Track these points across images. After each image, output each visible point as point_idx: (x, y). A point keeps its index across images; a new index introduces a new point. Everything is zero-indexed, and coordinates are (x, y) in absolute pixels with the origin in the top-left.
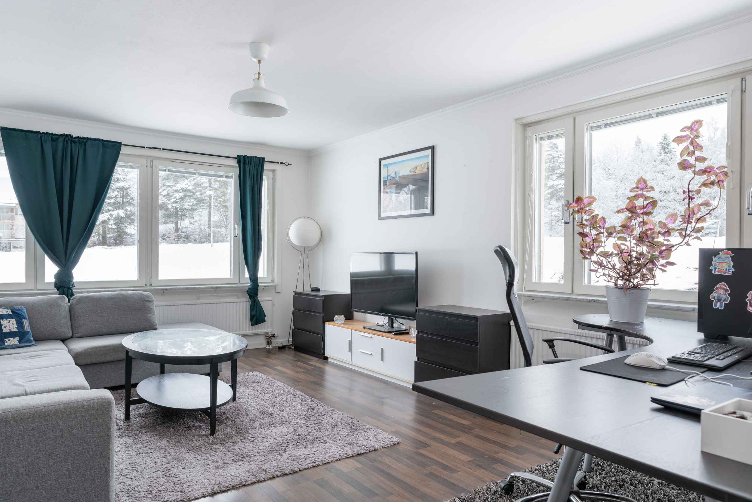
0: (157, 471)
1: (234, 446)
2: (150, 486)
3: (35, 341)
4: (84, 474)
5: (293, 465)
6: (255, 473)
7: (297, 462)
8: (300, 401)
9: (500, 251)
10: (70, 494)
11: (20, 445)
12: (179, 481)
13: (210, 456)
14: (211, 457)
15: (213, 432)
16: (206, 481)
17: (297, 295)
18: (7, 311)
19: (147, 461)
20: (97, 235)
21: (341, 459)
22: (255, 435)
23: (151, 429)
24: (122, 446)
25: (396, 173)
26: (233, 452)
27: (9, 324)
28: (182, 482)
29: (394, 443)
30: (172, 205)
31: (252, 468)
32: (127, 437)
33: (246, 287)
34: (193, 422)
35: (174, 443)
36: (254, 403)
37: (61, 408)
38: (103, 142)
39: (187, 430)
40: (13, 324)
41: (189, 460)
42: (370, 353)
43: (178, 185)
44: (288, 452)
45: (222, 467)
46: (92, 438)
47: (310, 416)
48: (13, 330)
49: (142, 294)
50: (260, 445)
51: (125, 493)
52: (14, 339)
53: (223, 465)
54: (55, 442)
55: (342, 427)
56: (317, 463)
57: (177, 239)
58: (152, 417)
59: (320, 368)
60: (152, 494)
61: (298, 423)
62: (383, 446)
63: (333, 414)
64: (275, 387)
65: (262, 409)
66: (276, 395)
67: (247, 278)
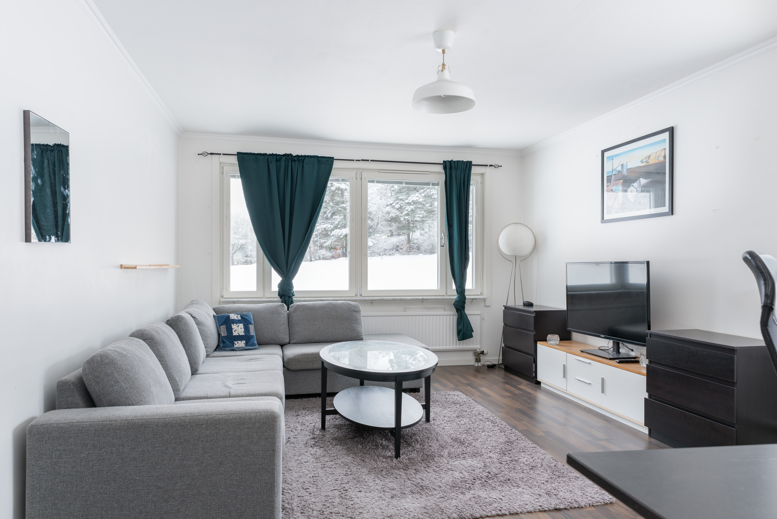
0: (335, 490)
1: (415, 474)
2: (324, 505)
3: (259, 345)
4: (251, 487)
5: (474, 509)
6: (430, 511)
7: (480, 506)
8: (499, 431)
9: (750, 258)
10: (238, 504)
11: (195, 450)
12: (352, 505)
13: (390, 482)
14: (390, 484)
15: (397, 456)
16: (378, 510)
17: (508, 310)
18: (237, 317)
19: (329, 477)
20: (342, 247)
21: (533, 511)
22: (440, 465)
23: (342, 442)
24: (311, 457)
25: (622, 165)
26: (413, 481)
27: (238, 328)
28: (355, 507)
29: (605, 502)
30: (404, 218)
31: (429, 504)
32: (318, 447)
33: (452, 299)
34: (382, 440)
35: (359, 460)
36: (448, 427)
37: (231, 417)
38: (318, 158)
39: (374, 448)
40: (241, 328)
41: (368, 483)
42: (589, 382)
43: (409, 198)
44: (472, 492)
45: (398, 497)
46: (259, 451)
47: (506, 450)
48: (241, 334)
49: (350, 304)
50: (444, 478)
51: (300, 509)
52: (241, 342)
53: (399, 495)
54: (226, 451)
55: (542, 470)
56: (503, 512)
57: (409, 250)
58: (345, 429)
59: (529, 393)
60: (323, 515)
61: (490, 457)
62: (589, 504)
63: (534, 451)
64: (474, 411)
65: (455, 435)
66: (474, 421)
67: (454, 290)
